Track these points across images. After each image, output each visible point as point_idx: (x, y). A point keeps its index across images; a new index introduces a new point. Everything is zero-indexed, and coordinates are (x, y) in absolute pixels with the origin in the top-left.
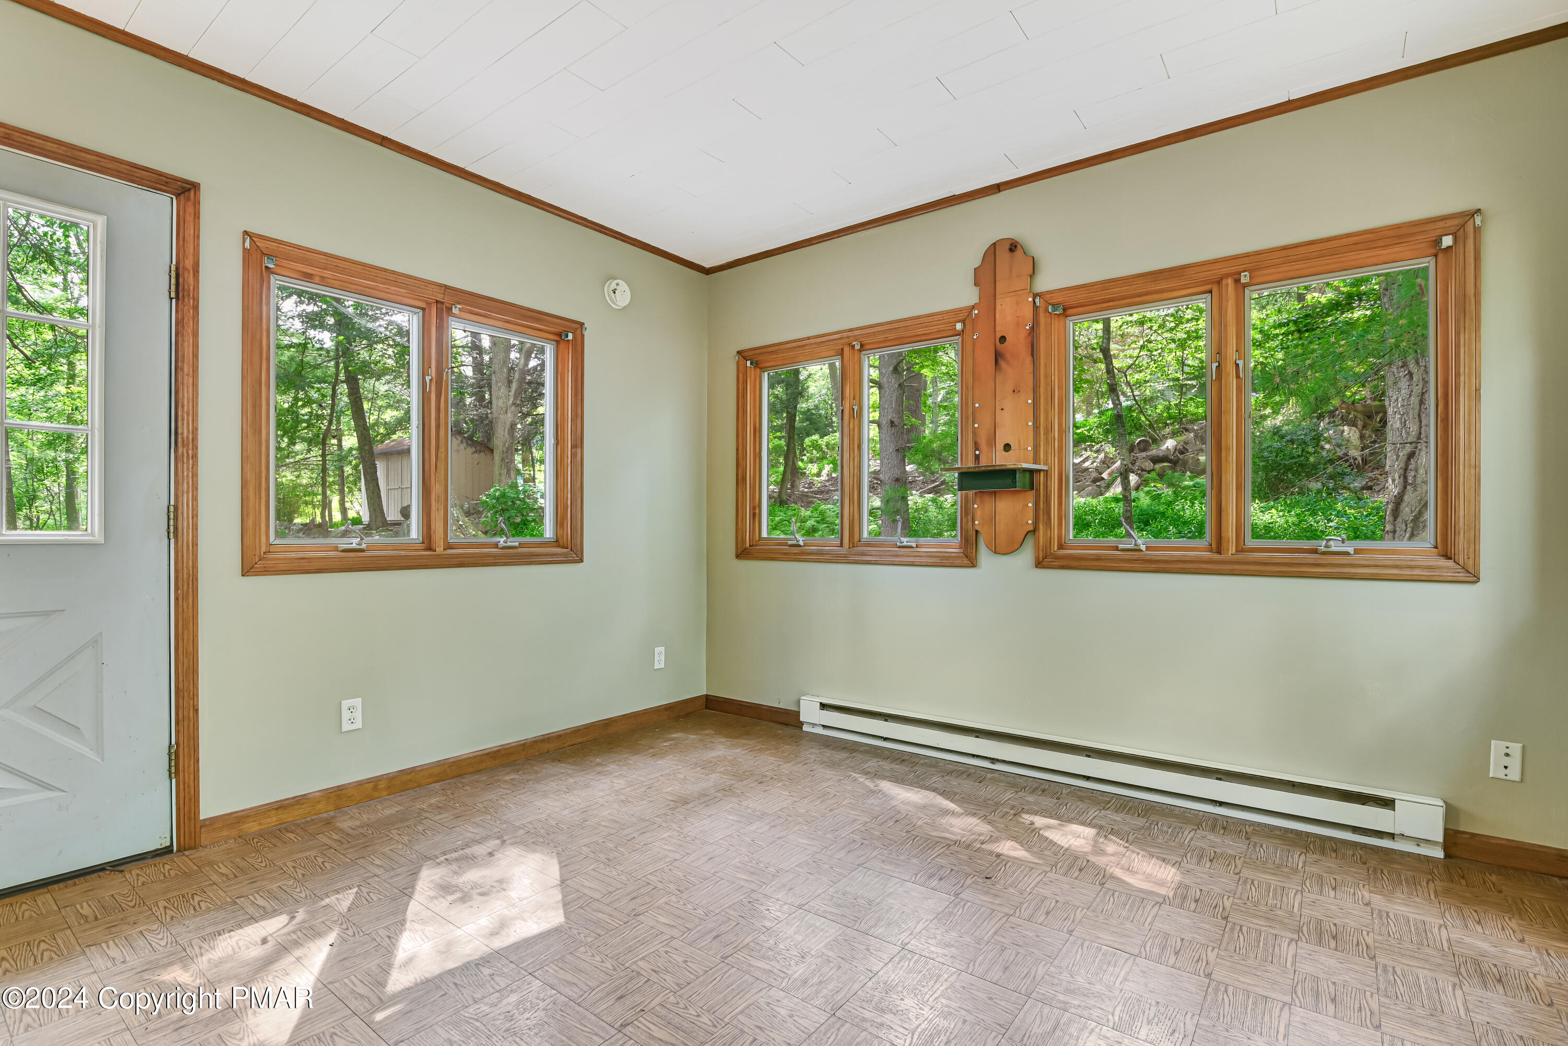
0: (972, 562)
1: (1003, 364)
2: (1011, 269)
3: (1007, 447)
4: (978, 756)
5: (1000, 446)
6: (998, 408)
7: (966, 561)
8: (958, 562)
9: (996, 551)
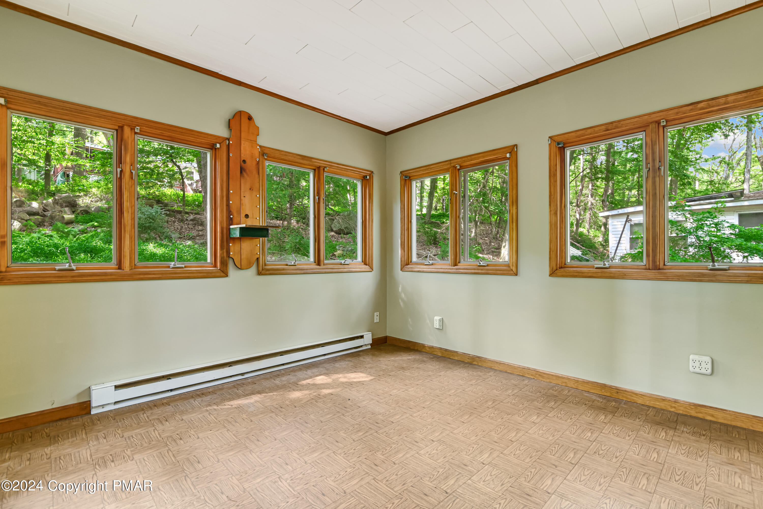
0: (226, 275)
1: (245, 174)
2: (249, 128)
3: (247, 216)
4: (233, 376)
5: (243, 215)
6: (242, 195)
7: (222, 274)
8: (218, 274)
9: (239, 268)
